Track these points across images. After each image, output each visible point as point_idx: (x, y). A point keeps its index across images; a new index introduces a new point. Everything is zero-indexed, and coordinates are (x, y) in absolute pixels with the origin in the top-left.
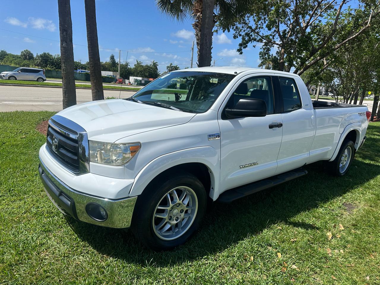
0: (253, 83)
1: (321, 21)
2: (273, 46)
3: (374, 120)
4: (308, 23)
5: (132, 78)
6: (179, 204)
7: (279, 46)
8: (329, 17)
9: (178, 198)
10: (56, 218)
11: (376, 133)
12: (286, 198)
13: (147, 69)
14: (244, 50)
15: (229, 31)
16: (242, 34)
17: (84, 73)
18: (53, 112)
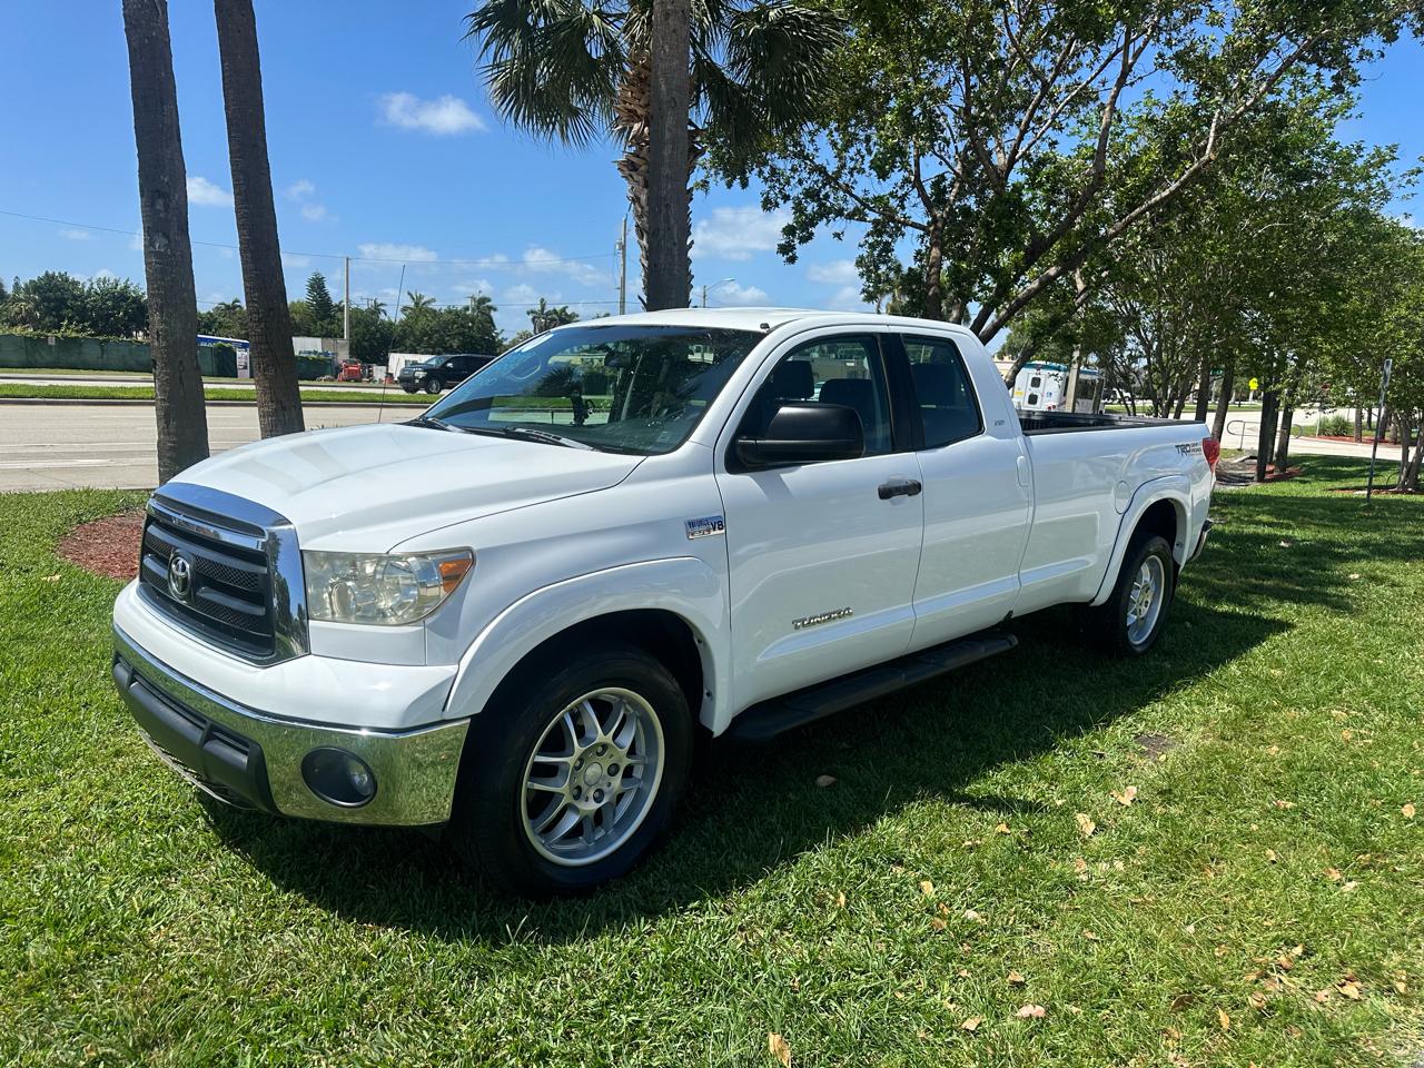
0: (848, 364)
1: (1055, 143)
2: (903, 235)
3: (1268, 477)
4: (1015, 152)
5: (396, 361)
6: (605, 746)
7: (922, 233)
8: (1085, 130)
9: (601, 726)
10: (184, 831)
11: (1265, 518)
12: (952, 726)
13: (454, 323)
14: (800, 249)
15: (744, 185)
16: (793, 194)
17: (210, 345)
18: (115, 492)
